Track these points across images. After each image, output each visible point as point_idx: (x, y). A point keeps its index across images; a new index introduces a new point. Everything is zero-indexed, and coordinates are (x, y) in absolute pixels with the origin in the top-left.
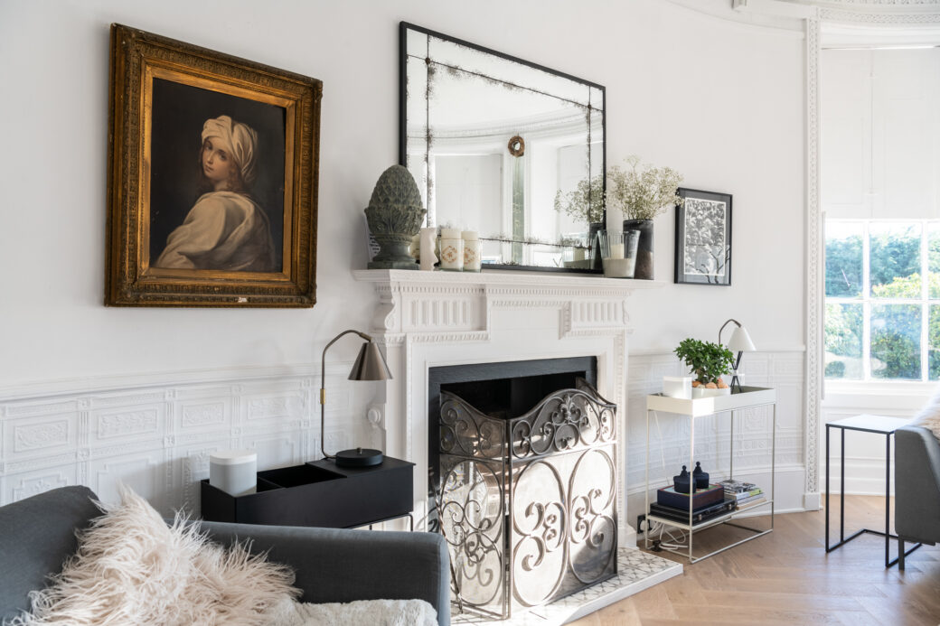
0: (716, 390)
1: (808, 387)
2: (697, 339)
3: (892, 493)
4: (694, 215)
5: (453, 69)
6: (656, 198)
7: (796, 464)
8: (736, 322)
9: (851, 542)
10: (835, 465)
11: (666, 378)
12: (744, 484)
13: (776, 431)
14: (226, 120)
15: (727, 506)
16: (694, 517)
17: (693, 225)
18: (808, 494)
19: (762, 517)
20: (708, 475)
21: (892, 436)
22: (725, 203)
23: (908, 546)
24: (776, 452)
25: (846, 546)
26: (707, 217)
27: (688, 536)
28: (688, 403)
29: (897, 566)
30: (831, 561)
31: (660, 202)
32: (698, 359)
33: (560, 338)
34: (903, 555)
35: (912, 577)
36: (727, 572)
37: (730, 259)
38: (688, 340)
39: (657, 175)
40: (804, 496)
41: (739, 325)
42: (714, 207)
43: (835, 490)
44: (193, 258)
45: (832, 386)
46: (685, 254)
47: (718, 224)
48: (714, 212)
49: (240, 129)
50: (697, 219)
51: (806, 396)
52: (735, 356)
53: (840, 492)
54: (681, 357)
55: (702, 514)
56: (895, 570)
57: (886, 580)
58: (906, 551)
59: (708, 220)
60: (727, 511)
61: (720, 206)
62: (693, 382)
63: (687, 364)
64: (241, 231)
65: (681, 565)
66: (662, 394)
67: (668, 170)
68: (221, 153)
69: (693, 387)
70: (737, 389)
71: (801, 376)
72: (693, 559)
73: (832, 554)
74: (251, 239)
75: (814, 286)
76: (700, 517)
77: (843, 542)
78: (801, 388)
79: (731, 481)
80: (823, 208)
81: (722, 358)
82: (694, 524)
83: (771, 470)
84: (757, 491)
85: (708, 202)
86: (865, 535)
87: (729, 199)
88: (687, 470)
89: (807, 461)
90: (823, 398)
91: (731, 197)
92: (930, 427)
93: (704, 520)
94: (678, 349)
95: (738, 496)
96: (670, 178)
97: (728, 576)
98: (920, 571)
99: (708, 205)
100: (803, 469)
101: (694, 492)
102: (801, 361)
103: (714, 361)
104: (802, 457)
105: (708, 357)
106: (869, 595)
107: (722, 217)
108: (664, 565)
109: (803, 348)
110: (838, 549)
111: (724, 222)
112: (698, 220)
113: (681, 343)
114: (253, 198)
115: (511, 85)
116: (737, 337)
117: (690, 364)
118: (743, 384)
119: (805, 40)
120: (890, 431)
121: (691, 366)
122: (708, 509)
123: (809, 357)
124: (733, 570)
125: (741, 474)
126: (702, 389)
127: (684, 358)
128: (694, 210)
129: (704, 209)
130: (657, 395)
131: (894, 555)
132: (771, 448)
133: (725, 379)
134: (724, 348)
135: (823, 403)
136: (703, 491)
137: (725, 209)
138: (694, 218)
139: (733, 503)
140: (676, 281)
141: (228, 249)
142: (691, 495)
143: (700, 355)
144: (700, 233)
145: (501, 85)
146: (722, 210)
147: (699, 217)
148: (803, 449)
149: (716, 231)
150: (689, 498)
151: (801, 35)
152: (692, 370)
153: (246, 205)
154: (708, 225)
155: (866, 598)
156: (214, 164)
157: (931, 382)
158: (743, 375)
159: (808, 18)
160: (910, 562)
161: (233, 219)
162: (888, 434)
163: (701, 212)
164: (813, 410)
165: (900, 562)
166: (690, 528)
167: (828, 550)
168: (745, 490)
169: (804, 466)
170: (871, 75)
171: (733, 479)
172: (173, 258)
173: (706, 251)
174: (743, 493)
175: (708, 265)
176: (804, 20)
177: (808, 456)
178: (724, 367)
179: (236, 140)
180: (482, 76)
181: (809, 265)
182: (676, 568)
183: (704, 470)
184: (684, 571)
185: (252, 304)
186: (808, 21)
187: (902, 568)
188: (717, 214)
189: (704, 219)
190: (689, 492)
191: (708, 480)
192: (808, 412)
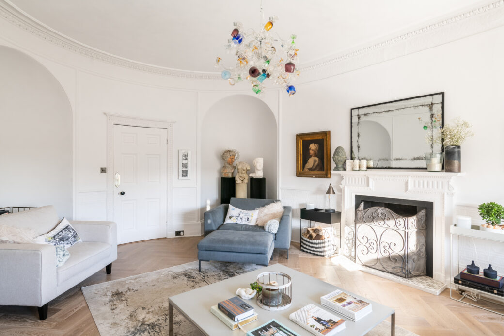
5: (366, 115)
14: (313, 144)
20: (496, 272)
33: (405, 192)
44: (309, 169)
49: (316, 145)
64: (316, 164)
68: (313, 150)
74: (318, 165)
114: (318, 157)
115: (388, 111)
141: (314, 167)
145: (384, 113)
153: (317, 159)
156: (311, 152)
161: (315, 161)
172: (306, 169)
179: (315, 147)
180: (376, 112)
185: (316, 177)
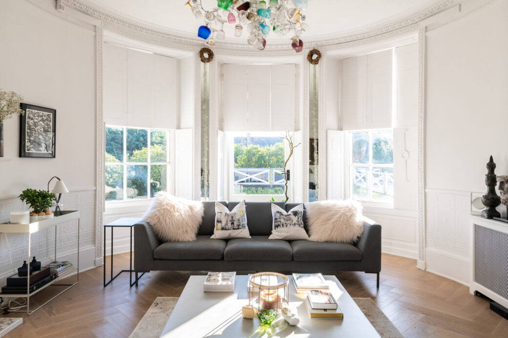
0: (45, 216)
1: (97, 207)
2: (33, 189)
3: (133, 250)
4: (32, 119)
6: (5, 109)
7: (91, 246)
8: (58, 178)
9: (116, 278)
10: (108, 242)
11: (13, 213)
12: (62, 262)
13: (80, 231)
15: (52, 277)
16: (30, 289)
17: (31, 124)
18: (97, 259)
19: (72, 276)
20: (40, 262)
21: (133, 228)
22: (51, 114)
23: (139, 274)
24: (80, 242)
25: (114, 281)
26: (40, 121)
27: (27, 300)
28: (27, 227)
29: (135, 285)
30: (106, 291)
31: (8, 112)
32: (34, 200)
34: (137, 279)
35: (141, 288)
36: (50, 313)
37: (55, 144)
38: (28, 190)
39: (6, 95)
40: (95, 261)
41: (59, 180)
42: (45, 116)
43: (108, 254)
45: (109, 205)
46: (27, 141)
47: (47, 125)
48: (45, 118)
50: (34, 122)
51: (96, 211)
52: (57, 196)
53: (111, 254)
54: (23, 200)
55: (36, 286)
56: (134, 287)
57: (130, 293)
58: (138, 277)
59: (41, 122)
60: (52, 279)
61: (48, 115)
62: (30, 213)
63: (27, 203)
65: (21, 319)
66: (10, 223)
67: (13, 93)
69: (30, 216)
70: (58, 213)
71: (94, 202)
72: (30, 312)
73: (107, 287)
75: (100, 157)
76: (35, 288)
77: (112, 279)
78: (93, 208)
79: (55, 262)
80: (104, 120)
81: (49, 198)
82: (30, 293)
83: (77, 252)
84: (70, 265)
85: (41, 113)
86: (123, 273)
87: (54, 112)
88: (27, 263)
89: (97, 243)
90: (104, 211)
91: (55, 111)
92: (148, 221)
93: (37, 289)
94: (21, 195)
95: (58, 270)
96: (15, 98)
97: (51, 316)
98: (144, 285)
99: (41, 114)
100: (94, 247)
101: (31, 274)
102: (94, 195)
103: (43, 201)
104: (94, 242)
105: (40, 199)
106: (122, 303)
107: (50, 121)
108: (10, 322)
109: (94, 188)
110: (110, 284)
111: (51, 124)
113: (23, 192)
116: (58, 186)
117: (29, 203)
118: (62, 209)
119: (95, 36)
120: (132, 225)
121: (30, 204)
122: (40, 282)
123: (97, 192)
124: (54, 311)
125: (61, 256)
126: (36, 217)
127: (25, 200)
128: (32, 117)
129: (38, 116)
130: (6, 223)
131: (134, 280)
132: (77, 240)
133: (51, 209)
134: (50, 193)
135: (104, 213)
136: (37, 272)
137: (51, 117)
138: (32, 121)
139: (55, 275)
140: (20, 156)
142: (28, 277)
143: (35, 198)
144: (36, 129)
146: (50, 117)
147: (36, 120)
148: (95, 238)
149: (46, 129)
150: (27, 279)
151: (93, 33)
152: (31, 206)
154: (41, 125)
155: (121, 305)
157: (151, 198)
158: (62, 205)
159: (97, 26)
160: (140, 282)
162: (131, 227)
163: (37, 118)
164: (100, 218)
165: (136, 283)
166: (28, 296)
167: (105, 286)
168: (63, 266)
169: (95, 246)
170: (127, 60)
171: (57, 260)
173: (40, 139)
174: (61, 268)
175: (41, 147)
176: (95, 26)
177: (97, 240)
178: (50, 203)
181: (98, 147)
182: (18, 321)
183: (37, 261)
184: (24, 321)
186: (97, 27)
187: (137, 285)
188: (47, 119)
189: (39, 122)
190: (27, 275)
191: (40, 265)
192: (97, 219)
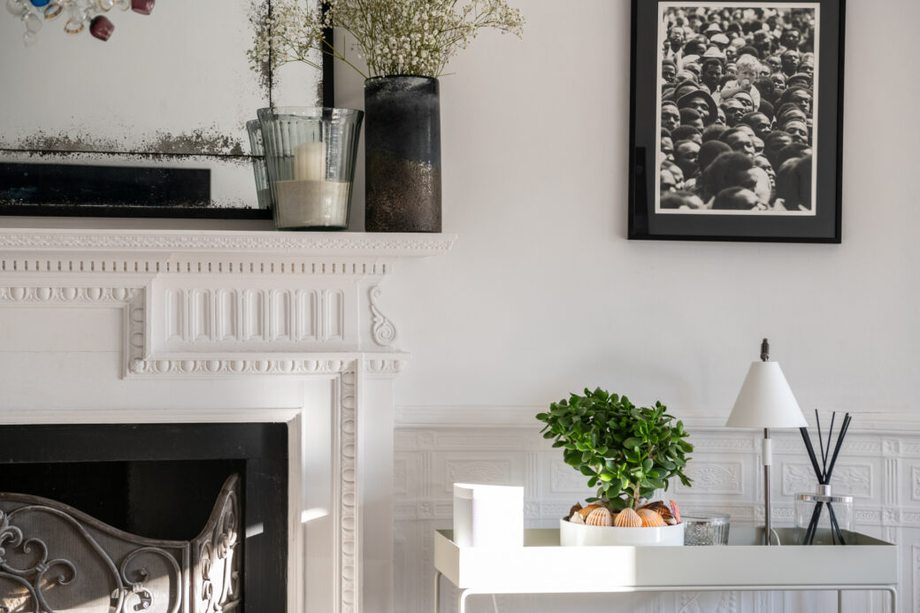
4: (692, 48)
17: (689, 76)
33: (122, 375)
42: (772, 23)
61: (791, 17)
99: (750, 16)
107: (808, 46)
111: (813, 60)
112: (709, 65)
128: (692, 36)
138: (694, 58)
140: (633, 232)
144: (716, 97)
146: (805, 27)
147: (714, 53)
163: (722, 38)
173: (740, 145)
175: (751, 185)
188: (786, 40)
